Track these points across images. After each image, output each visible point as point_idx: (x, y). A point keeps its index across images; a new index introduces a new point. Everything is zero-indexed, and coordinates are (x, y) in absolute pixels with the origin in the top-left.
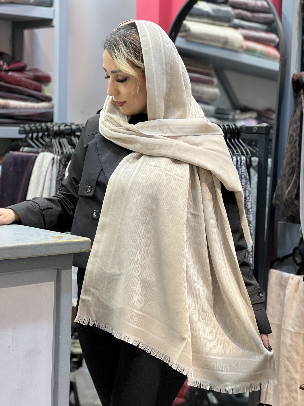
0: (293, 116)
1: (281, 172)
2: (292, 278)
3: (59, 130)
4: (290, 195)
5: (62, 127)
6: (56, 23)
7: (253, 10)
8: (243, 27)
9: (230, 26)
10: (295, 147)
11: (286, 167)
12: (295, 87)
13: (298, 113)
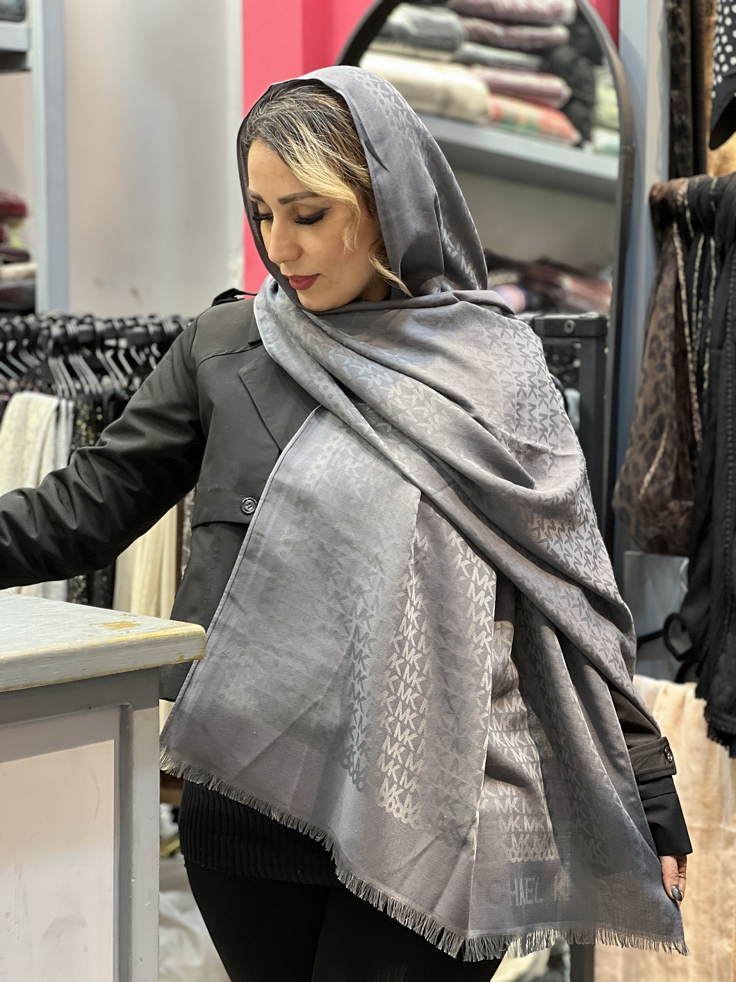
0: (655, 291)
1: (633, 429)
2: (665, 692)
3: (65, 334)
4: (656, 486)
5: (72, 328)
6: (35, 60)
7: (509, 20)
8: (484, 63)
9: (456, 61)
10: (662, 367)
11: (645, 416)
12: (658, 218)
13: (668, 281)
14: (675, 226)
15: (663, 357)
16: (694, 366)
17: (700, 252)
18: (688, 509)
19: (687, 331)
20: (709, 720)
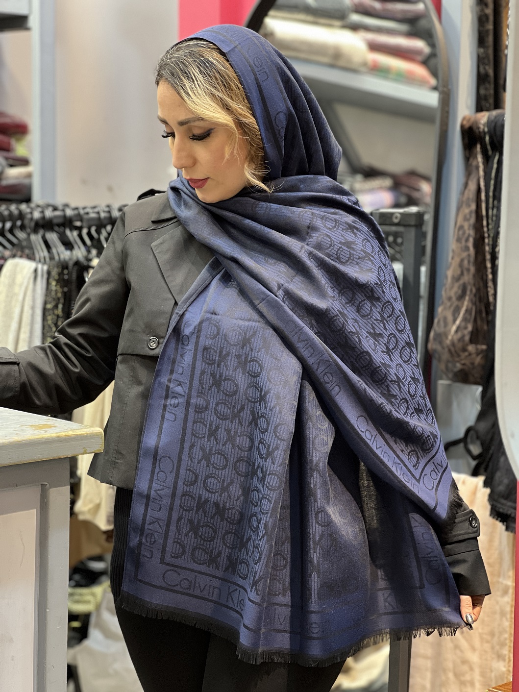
0: (463, 193)
1: (443, 293)
4: (460, 334)
6: (34, 22)
8: (367, 28)
10: (467, 248)
11: (453, 283)
12: (466, 141)
13: (472, 186)
14: (479, 146)
15: (467, 240)
16: (489, 248)
17: (495, 166)
18: (482, 351)
19: (485, 223)
20: (492, 503)
